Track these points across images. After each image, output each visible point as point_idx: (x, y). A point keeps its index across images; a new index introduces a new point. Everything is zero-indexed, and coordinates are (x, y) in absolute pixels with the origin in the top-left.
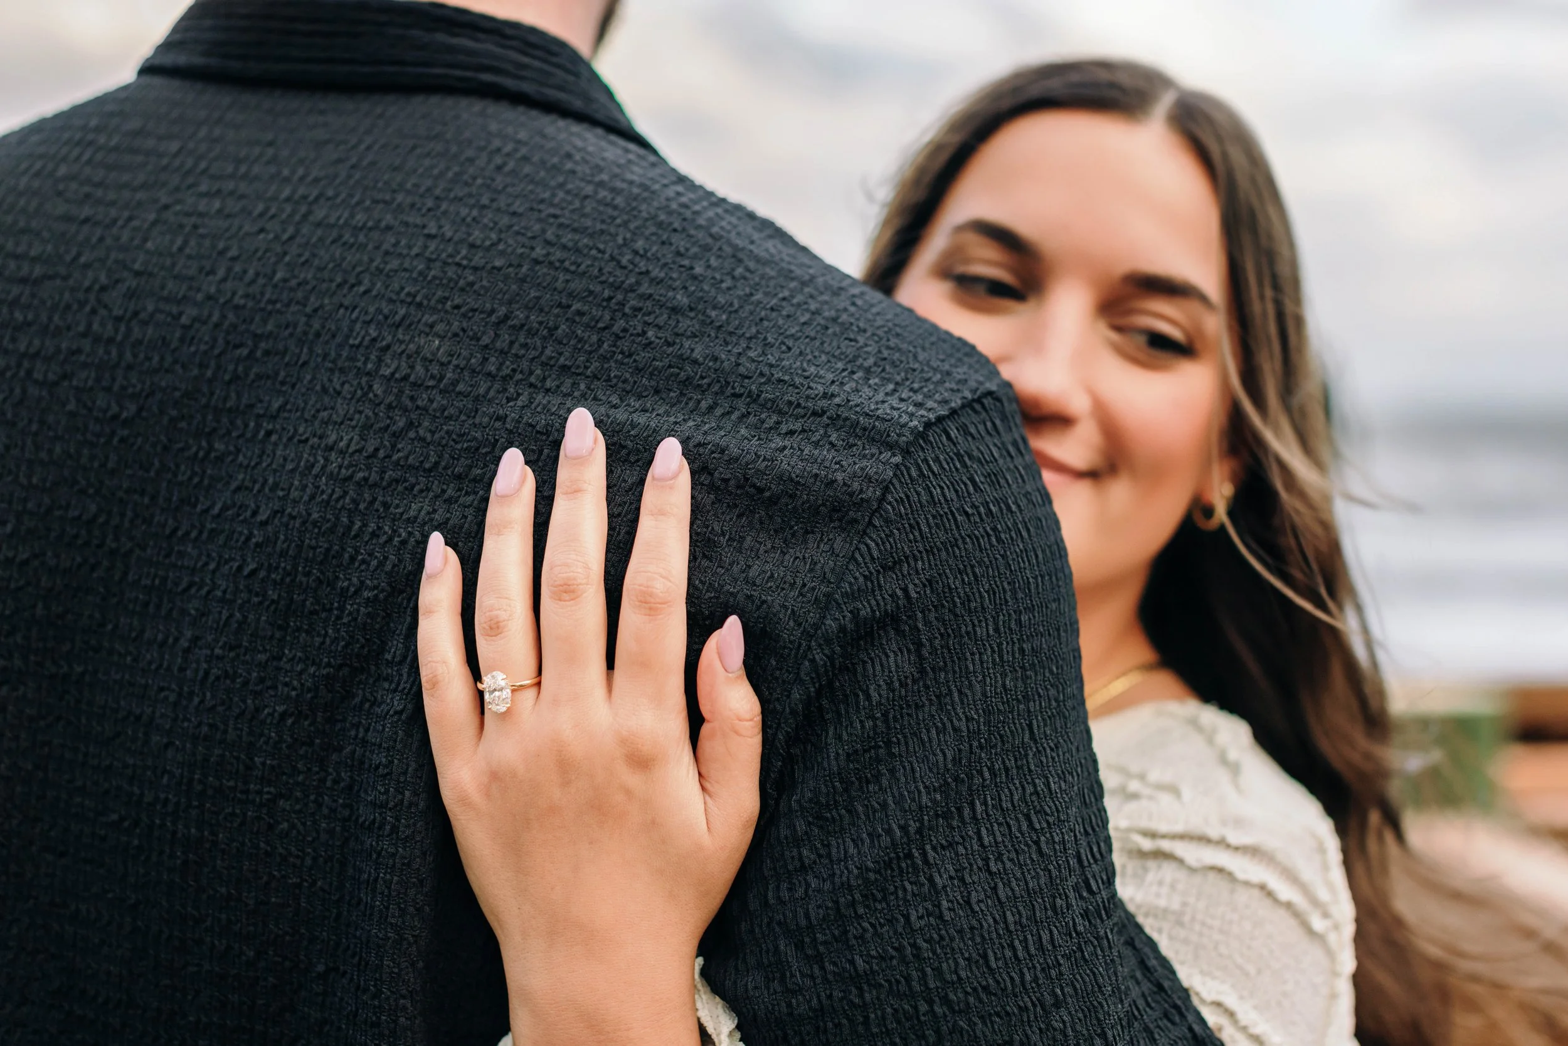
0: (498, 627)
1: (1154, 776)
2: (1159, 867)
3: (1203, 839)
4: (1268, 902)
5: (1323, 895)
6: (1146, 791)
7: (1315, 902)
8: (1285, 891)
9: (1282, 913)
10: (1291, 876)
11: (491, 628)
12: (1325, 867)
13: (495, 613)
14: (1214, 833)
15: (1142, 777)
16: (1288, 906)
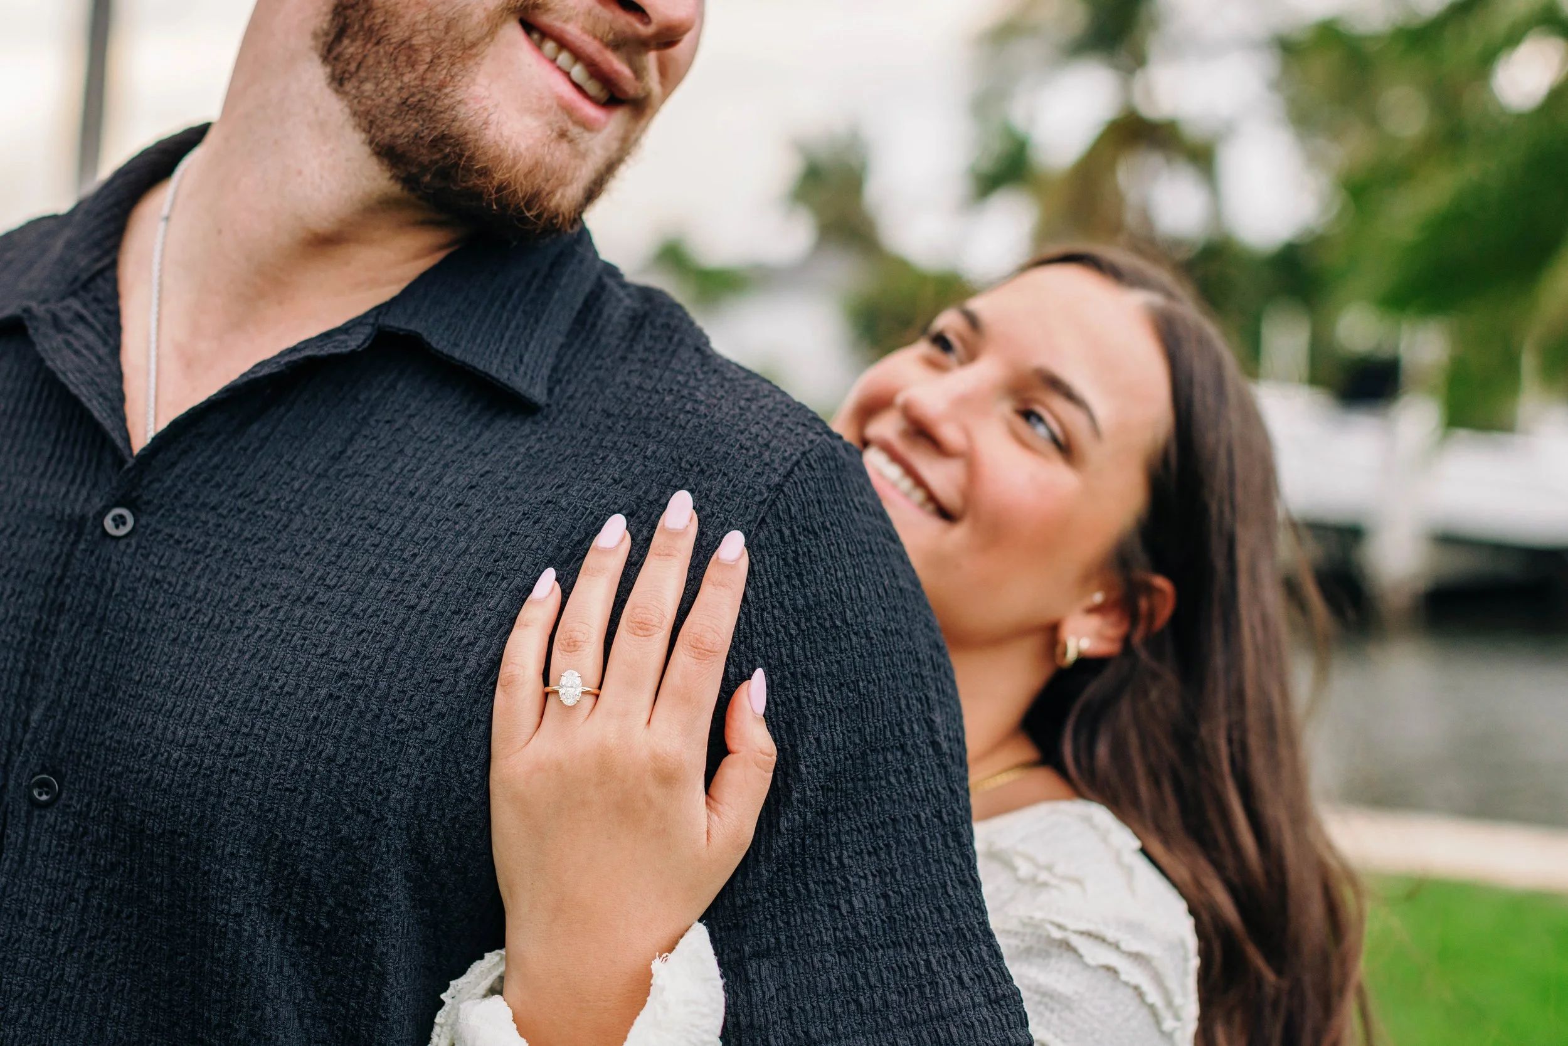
0: (575, 646)
1: (1060, 869)
2: (1060, 956)
3: (1101, 939)
4: (1137, 1001)
5: (1178, 1000)
6: (1054, 881)
7: (1169, 1004)
8: (1153, 996)
9: (1144, 1011)
10: (1158, 979)
11: (569, 645)
12: (1185, 973)
13: (576, 633)
14: (1111, 934)
15: (1049, 868)
16: (1152, 1008)
